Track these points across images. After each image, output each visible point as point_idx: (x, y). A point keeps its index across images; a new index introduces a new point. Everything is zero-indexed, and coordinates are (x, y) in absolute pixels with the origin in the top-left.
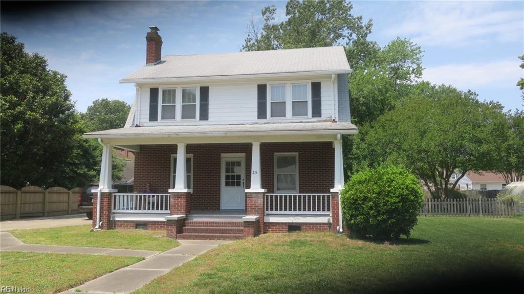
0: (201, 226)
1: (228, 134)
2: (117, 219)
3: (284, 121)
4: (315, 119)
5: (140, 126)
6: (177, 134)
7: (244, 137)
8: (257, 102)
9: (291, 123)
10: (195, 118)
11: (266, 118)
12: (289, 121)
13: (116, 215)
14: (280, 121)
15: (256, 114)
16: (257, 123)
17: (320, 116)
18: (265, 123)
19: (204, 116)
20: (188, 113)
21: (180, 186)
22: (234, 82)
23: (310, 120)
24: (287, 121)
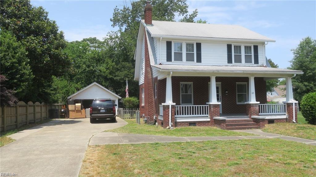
0: (230, 123)
1: (245, 72)
2: (178, 121)
3: (241, 65)
4: (256, 65)
5: (162, 64)
6: (218, 71)
7: (244, 74)
8: (227, 54)
9: (244, 66)
10: (194, 61)
11: (232, 63)
12: (244, 65)
13: (178, 118)
14: (239, 65)
15: (227, 61)
16: (227, 66)
17: (258, 64)
18: (232, 66)
19: (199, 60)
20: (190, 58)
21: (214, 101)
22: (215, 42)
23: (254, 66)
24: (243, 65)
